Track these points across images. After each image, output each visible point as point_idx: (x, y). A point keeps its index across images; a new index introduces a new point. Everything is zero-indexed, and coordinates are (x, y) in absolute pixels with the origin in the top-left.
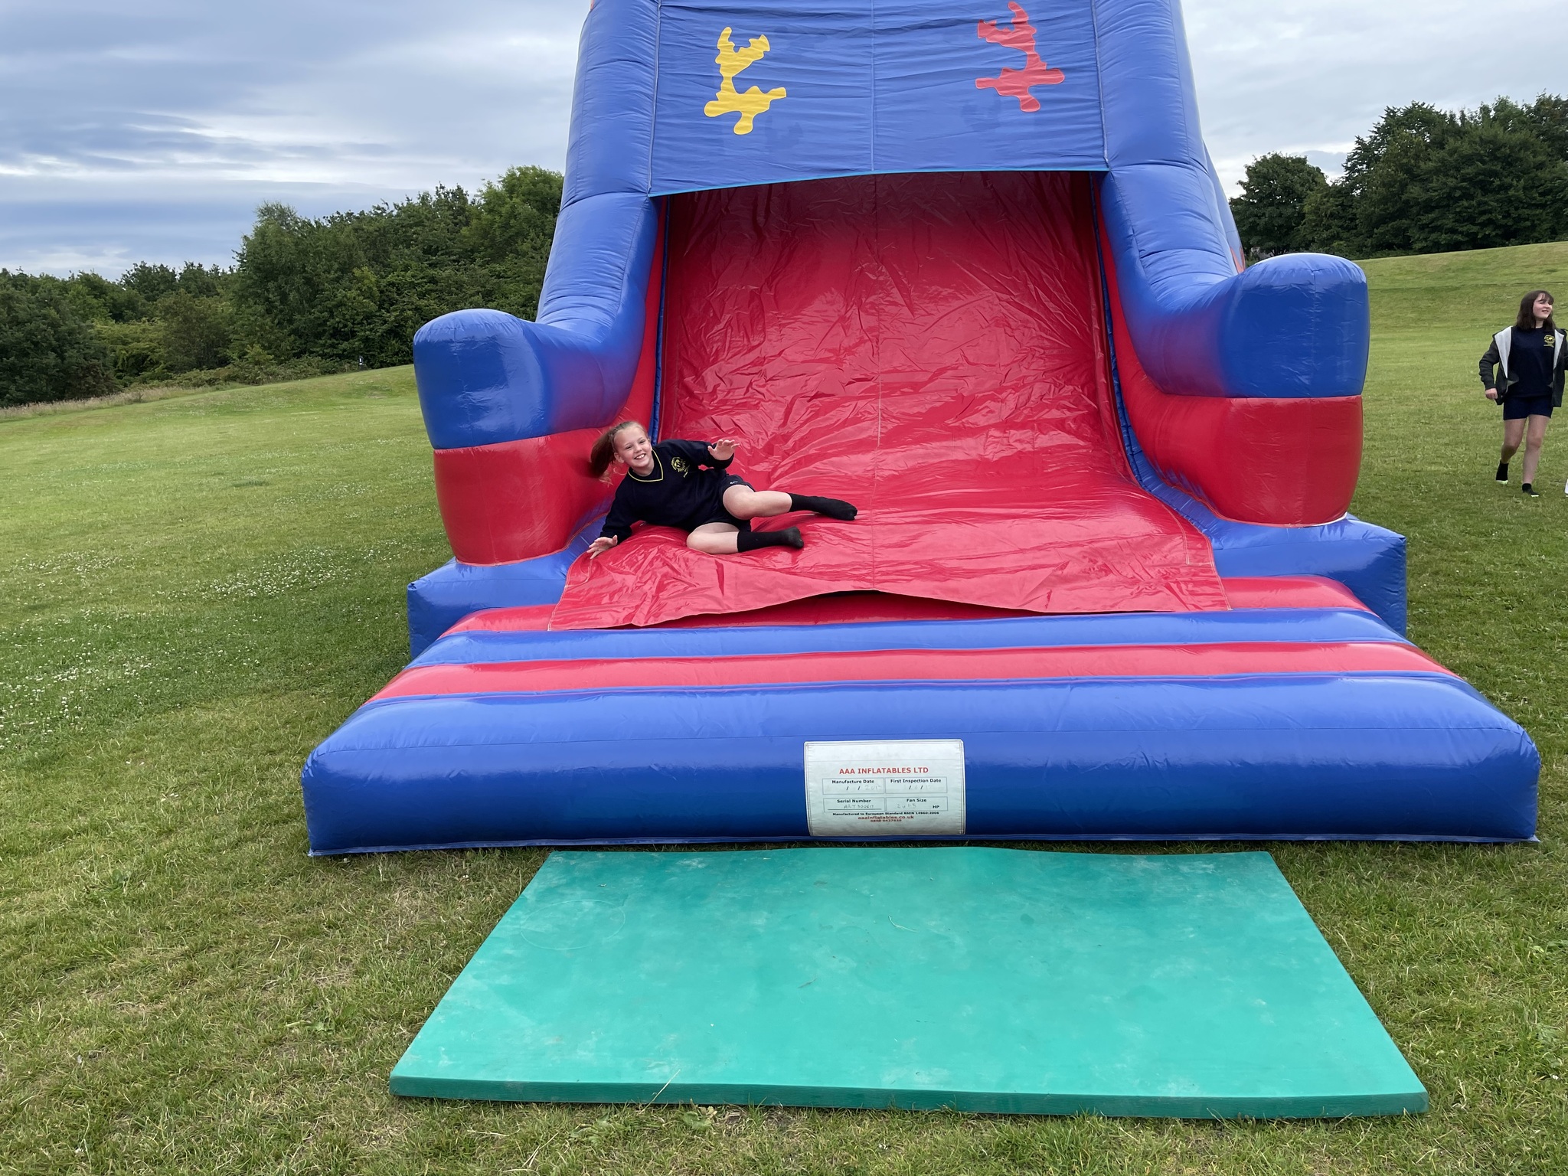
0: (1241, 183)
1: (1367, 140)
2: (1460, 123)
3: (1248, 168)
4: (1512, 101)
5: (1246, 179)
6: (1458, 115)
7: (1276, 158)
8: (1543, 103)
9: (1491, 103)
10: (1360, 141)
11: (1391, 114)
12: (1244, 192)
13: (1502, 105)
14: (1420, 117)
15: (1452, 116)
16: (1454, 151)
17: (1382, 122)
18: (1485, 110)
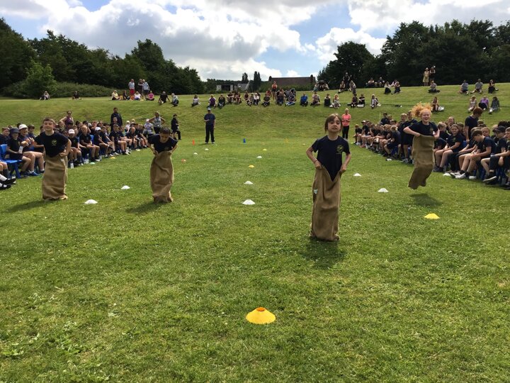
0: (335, 54)
1: (392, 38)
2: (435, 31)
3: (339, 47)
4: (459, 21)
5: (337, 52)
6: (434, 27)
7: (351, 43)
8: (474, 24)
9: (450, 22)
10: (389, 38)
11: (403, 25)
12: (337, 59)
13: (455, 23)
14: (416, 27)
15: (432, 27)
16: (432, 43)
17: (399, 30)
18: (447, 25)
